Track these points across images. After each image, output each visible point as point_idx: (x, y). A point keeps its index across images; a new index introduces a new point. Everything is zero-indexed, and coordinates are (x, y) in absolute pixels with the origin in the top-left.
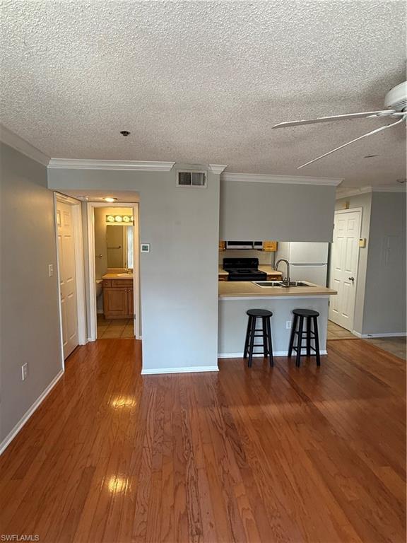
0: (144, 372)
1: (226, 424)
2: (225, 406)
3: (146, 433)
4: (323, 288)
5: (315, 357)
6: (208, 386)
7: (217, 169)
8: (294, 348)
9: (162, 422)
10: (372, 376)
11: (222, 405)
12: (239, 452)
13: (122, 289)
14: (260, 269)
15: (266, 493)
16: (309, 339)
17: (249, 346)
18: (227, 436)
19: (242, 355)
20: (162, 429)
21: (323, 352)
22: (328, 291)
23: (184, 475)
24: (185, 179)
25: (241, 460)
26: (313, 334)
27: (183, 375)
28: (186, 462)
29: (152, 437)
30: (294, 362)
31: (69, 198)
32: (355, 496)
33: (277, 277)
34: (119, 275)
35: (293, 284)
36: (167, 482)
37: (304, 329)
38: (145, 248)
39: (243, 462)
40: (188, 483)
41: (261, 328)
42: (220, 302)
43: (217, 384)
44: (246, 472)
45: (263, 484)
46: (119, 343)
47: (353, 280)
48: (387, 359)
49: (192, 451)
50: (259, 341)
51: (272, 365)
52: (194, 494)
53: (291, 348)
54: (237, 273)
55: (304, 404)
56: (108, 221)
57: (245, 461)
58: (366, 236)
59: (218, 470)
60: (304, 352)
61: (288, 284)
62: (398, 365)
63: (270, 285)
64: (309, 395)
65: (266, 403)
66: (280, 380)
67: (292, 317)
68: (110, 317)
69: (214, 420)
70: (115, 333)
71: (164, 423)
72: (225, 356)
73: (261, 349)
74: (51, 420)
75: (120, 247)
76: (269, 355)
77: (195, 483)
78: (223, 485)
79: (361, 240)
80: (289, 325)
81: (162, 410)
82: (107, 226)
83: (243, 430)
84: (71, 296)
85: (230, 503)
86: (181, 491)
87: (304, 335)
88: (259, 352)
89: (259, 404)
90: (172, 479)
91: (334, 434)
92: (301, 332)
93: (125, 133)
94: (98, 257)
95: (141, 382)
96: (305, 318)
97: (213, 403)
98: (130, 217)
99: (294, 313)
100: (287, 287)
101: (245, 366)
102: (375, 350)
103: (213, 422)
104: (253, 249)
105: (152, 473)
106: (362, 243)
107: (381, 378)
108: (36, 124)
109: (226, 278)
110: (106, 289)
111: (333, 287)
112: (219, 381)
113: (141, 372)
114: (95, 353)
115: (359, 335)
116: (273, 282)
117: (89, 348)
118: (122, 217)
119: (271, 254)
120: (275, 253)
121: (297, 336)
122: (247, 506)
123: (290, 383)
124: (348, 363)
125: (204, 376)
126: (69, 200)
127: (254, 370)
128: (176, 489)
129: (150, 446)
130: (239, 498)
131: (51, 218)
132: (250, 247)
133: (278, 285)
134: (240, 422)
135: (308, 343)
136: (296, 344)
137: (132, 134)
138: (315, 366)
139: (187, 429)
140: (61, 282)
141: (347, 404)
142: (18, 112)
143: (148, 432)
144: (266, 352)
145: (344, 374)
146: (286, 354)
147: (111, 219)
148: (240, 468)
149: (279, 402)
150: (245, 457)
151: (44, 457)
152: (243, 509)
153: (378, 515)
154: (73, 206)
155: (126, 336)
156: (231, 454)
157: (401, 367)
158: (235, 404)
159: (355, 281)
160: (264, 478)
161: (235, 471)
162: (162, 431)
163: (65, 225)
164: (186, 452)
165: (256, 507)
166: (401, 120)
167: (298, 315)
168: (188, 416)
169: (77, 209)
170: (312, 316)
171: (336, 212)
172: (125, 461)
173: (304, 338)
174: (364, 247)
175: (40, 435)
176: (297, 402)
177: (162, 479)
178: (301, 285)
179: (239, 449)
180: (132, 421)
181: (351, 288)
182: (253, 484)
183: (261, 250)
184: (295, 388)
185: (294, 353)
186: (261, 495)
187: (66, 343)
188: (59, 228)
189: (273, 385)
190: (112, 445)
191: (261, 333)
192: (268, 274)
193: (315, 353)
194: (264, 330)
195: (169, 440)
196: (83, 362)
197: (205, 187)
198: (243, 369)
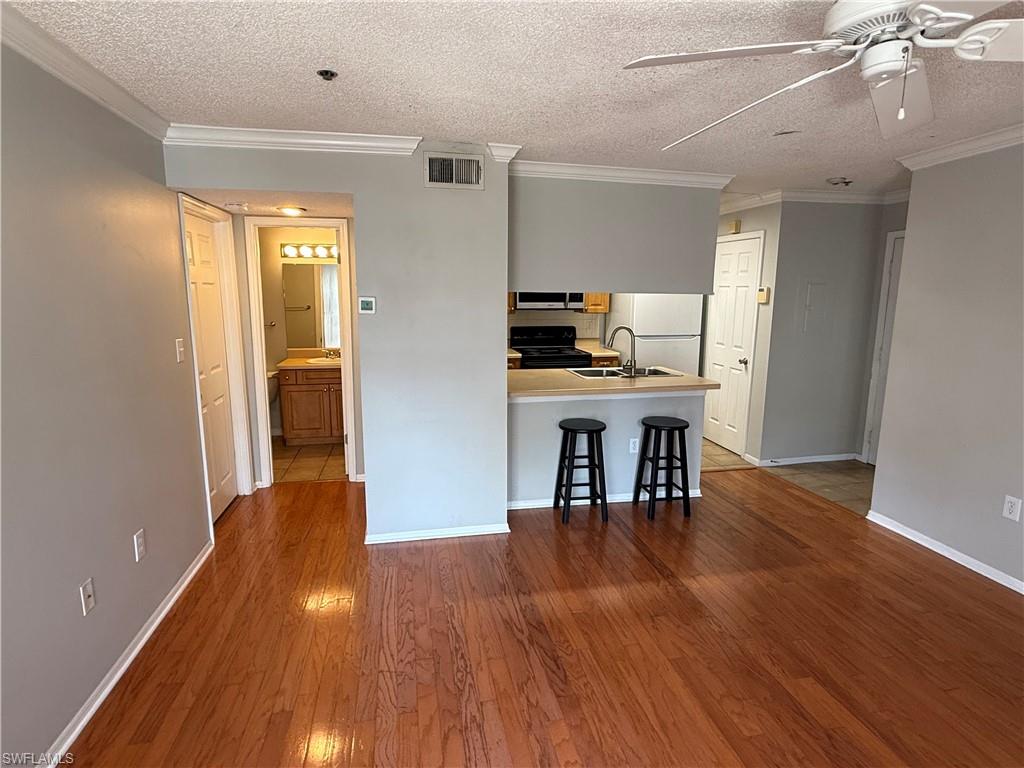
0: (371, 539)
1: (529, 624)
2: (524, 593)
3: (381, 647)
4: (692, 377)
5: (682, 501)
6: (492, 560)
7: (503, 153)
8: (645, 487)
9: (411, 625)
10: (780, 532)
11: (518, 591)
12: (555, 668)
13: (317, 388)
14: (580, 346)
15: (605, 732)
16: (670, 469)
17: (564, 486)
18: (531, 642)
19: (550, 503)
20: (411, 638)
21: (695, 492)
22: (702, 384)
23: (459, 713)
24: (443, 170)
25: (558, 681)
26: (677, 461)
27: (443, 542)
28: (461, 691)
29: (395, 653)
30: (644, 513)
31: (208, 207)
32: (757, 728)
33: (611, 360)
34: (312, 361)
35: (641, 373)
36: (428, 730)
37: (663, 453)
38: (367, 306)
39: (562, 686)
40: (466, 728)
41: (586, 453)
42: (511, 407)
43: (508, 554)
44: (570, 702)
45: (600, 720)
46: (318, 488)
47: (746, 363)
48: (804, 501)
49: (470, 672)
50: (582, 475)
51: (606, 518)
52: (478, 745)
53: (639, 487)
54: (536, 355)
55: (663, 583)
56: (285, 256)
57: (566, 683)
58: (770, 283)
59: (518, 702)
60: (661, 493)
61: (633, 371)
62: (822, 510)
63: (600, 374)
64: (672, 566)
65: (596, 585)
66: (620, 544)
67: (640, 431)
68: (296, 442)
69: (506, 616)
70: (308, 471)
71: (416, 628)
72: (520, 505)
73: (586, 491)
74: (198, 635)
75: (309, 308)
76: (599, 501)
77: (480, 727)
78: (530, 725)
79: (761, 290)
80: (634, 446)
81: (409, 604)
82: (284, 265)
83: (561, 632)
84: (221, 400)
85: (544, 754)
86: (455, 742)
87: (662, 463)
88: (581, 497)
89: (584, 587)
90: (436, 721)
91: (717, 629)
92: (656, 459)
93: (327, 75)
94: (269, 326)
95: (365, 558)
96: (663, 432)
97: (503, 588)
98: (329, 248)
99: (644, 423)
100: (631, 377)
101: (557, 521)
102: (784, 487)
103: (505, 622)
104: (566, 309)
105: (399, 715)
106: (763, 297)
107: (794, 533)
108: (143, 50)
109: (518, 364)
110: (287, 388)
111: (711, 375)
112: (511, 551)
113: (364, 540)
114: (270, 509)
115: (756, 461)
116: (605, 369)
117: (259, 502)
118: (313, 247)
119: (599, 319)
120: (606, 316)
121: (649, 465)
122: (573, 756)
123: (637, 547)
124: (738, 511)
125: (484, 542)
126: (209, 211)
127: (573, 528)
128: (446, 738)
129: (392, 669)
130: (559, 745)
131: (175, 246)
132: (561, 305)
133: (613, 374)
134: (554, 618)
135: (669, 477)
136: (647, 479)
137: (339, 76)
138: (682, 517)
139: (458, 636)
140: (201, 373)
141: (739, 579)
142: (108, 23)
143: (385, 645)
144: (593, 496)
145: (731, 528)
146: (629, 497)
147: (290, 251)
148: (558, 696)
149: (620, 581)
150: (566, 676)
151: (191, 700)
152: (567, 763)
153: (795, 755)
154: (216, 224)
155: (330, 476)
156: (540, 673)
157: (827, 514)
158: (542, 588)
159: (750, 366)
160: (600, 709)
161: (549, 702)
162: (412, 641)
163: (203, 262)
164: (460, 675)
165: (588, 758)
166: (852, 61)
167: (651, 427)
168: (459, 613)
169: (224, 228)
170: (676, 429)
171: (719, 239)
172: (348, 698)
173: (662, 469)
174: (767, 303)
175: (178, 662)
176: (652, 579)
177: (417, 724)
178: (655, 373)
179: (555, 665)
180: (354, 627)
181: (744, 378)
182: (582, 719)
183: (580, 310)
184: (646, 555)
185: (644, 496)
186: (597, 739)
187: (215, 491)
188: (191, 267)
189: (608, 551)
190: (320, 671)
191: (585, 462)
192: (594, 354)
193: (681, 494)
194: (590, 457)
195: (428, 656)
196: (250, 527)
197: (480, 186)
198: (553, 528)
